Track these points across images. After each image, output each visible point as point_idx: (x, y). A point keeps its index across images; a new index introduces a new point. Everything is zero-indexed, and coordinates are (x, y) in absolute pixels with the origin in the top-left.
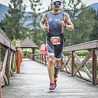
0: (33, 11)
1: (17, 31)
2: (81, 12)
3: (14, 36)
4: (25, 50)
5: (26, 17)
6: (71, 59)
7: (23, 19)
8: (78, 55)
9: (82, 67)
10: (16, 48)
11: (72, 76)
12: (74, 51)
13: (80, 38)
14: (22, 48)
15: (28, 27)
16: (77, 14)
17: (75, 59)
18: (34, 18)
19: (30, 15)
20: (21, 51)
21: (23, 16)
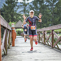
0: (23, 2)
1: (12, 16)
2: (58, 2)
3: (10, 20)
4: (18, 30)
5: (19, 6)
6: (51, 36)
7: (16, 7)
8: (56, 33)
9: (60, 41)
10: (12, 28)
11: (52, 48)
12: (53, 30)
13: (58, 20)
14: (16, 28)
15: (20, 13)
16: (55, 4)
17: (54, 36)
18: (24, 7)
19: (22, 4)
20: (15, 30)
21: (16, 5)
